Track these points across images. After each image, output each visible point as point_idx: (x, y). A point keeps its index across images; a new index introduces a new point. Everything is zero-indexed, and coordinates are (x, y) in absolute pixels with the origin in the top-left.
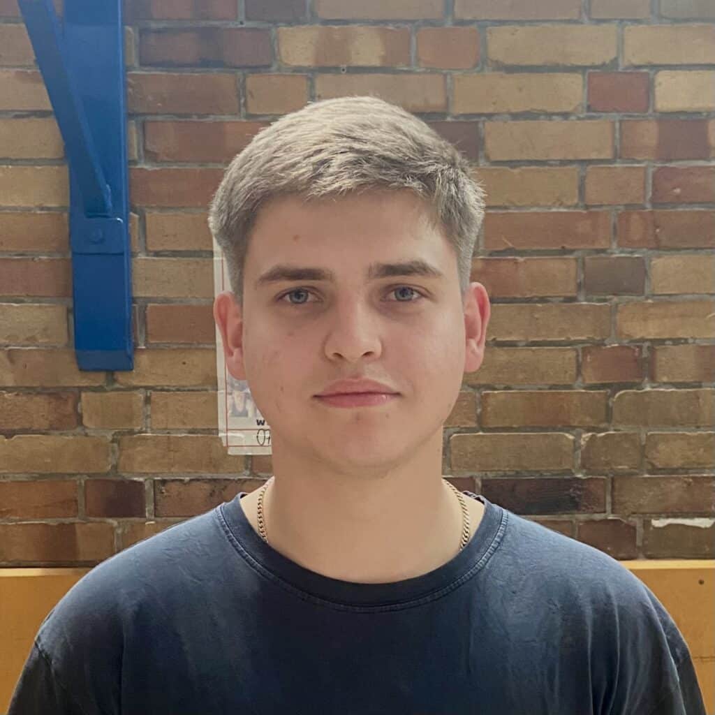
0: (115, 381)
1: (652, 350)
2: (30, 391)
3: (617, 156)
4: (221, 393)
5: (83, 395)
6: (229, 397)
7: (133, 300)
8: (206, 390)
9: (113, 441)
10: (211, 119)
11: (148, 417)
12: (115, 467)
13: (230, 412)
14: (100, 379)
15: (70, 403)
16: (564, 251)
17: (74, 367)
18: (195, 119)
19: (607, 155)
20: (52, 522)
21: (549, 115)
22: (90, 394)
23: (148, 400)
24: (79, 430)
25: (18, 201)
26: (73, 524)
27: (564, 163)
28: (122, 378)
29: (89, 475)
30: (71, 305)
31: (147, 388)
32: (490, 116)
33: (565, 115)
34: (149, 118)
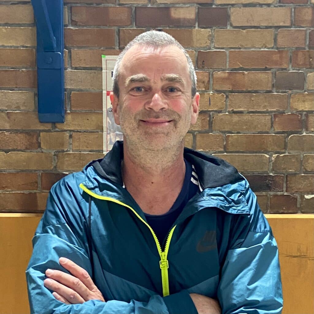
0: (56, 127)
1: (307, 116)
2: (17, 132)
3: (293, 24)
4: (105, 133)
5: (41, 134)
6: (108, 135)
7: (65, 90)
8: (98, 132)
9: (55, 155)
10: (102, 5)
11: (71, 144)
12: (55, 167)
13: (109, 142)
14: (49, 126)
15: (35, 137)
16: (266, 69)
17: (37, 121)
18: (95, 5)
19: (288, 24)
20: (26, 192)
21: (261, 5)
22: (44, 133)
23: (71, 136)
24: (39, 150)
25: (13, 43)
26: (35, 193)
27: (267, 27)
28: (59, 126)
29: (43, 171)
30: (36, 92)
31: (70, 131)
32: (233, 5)
33: (269, 5)
34: (74, 5)
